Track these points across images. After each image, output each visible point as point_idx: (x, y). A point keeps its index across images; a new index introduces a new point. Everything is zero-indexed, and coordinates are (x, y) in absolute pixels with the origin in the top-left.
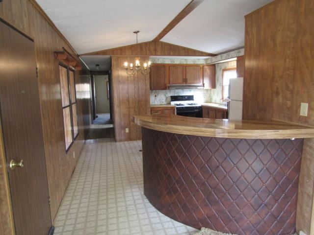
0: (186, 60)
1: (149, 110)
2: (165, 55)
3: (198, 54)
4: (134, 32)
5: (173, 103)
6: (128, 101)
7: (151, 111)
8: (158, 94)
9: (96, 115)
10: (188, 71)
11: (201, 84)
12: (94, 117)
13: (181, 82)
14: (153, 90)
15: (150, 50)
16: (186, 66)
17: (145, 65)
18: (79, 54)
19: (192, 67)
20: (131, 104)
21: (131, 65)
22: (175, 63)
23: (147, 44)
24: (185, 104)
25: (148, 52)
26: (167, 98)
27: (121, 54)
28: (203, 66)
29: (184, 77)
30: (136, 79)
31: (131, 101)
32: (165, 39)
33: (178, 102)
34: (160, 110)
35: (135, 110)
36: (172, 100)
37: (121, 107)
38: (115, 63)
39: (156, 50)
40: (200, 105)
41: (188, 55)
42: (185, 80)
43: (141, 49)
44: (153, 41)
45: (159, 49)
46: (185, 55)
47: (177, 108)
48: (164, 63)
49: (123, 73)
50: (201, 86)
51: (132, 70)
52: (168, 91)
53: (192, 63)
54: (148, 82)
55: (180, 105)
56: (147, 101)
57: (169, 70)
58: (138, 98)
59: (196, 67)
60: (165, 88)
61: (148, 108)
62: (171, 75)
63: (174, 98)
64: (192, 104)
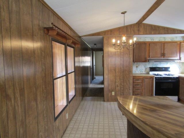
0: (164, 38)
1: (132, 78)
2: (147, 34)
3: (177, 32)
4: (122, 13)
5: (152, 73)
6: (115, 70)
7: (133, 79)
8: (139, 65)
9: (95, 77)
10: (165, 47)
11: (178, 58)
12: (93, 78)
13: (159, 55)
14: (135, 62)
15: (134, 31)
16: (164, 43)
17: (131, 41)
18: (80, 36)
19: (170, 44)
20: (117, 73)
21: (119, 42)
22: (155, 41)
23: (131, 26)
24: (163, 74)
25: (132, 32)
26: (146, 69)
27: (111, 35)
28: (180, 43)
29: (163, 52)
30: (122, 54)
31: (117, 70)
32: (147, 21)
33: (156, 73)
34: (140, 79)
35: (120, 78)
36: (151, 71)
37: (109, 75)
38: (106, 41)
39: (139, 30)
40: (178, 76)
41: (168, 33)
42: (163, 55)
43: (127, 30)
44: (136, 23)
45: (142, 29)
46: (165, 34)
47: (156, 77)
48: (145, 41)
49: (112, 50)
50: (178, 60)
51: (119, 46)
52: (147, 63)
53: (170, 40)
54: (131, 56)
55: (158, 75)
56: (130, 71)
57: (149, 47)
58: (123, 69)
59: (174, 44)
60: (146, 61)
61: (131, 76)
62: (151, 51)
63: (153, 69)
64: (169, 75)
